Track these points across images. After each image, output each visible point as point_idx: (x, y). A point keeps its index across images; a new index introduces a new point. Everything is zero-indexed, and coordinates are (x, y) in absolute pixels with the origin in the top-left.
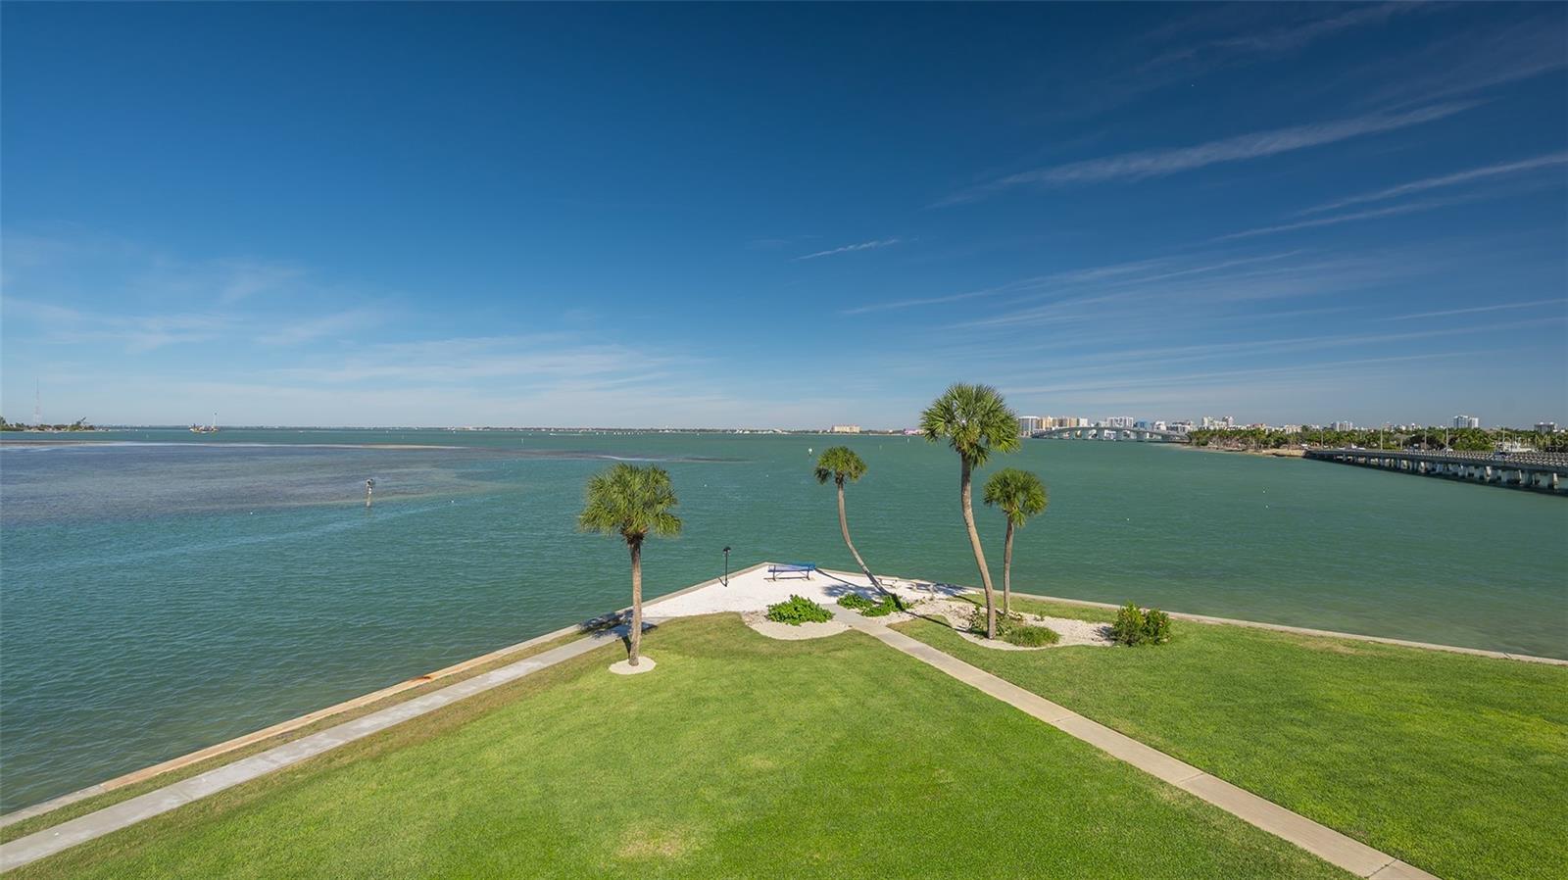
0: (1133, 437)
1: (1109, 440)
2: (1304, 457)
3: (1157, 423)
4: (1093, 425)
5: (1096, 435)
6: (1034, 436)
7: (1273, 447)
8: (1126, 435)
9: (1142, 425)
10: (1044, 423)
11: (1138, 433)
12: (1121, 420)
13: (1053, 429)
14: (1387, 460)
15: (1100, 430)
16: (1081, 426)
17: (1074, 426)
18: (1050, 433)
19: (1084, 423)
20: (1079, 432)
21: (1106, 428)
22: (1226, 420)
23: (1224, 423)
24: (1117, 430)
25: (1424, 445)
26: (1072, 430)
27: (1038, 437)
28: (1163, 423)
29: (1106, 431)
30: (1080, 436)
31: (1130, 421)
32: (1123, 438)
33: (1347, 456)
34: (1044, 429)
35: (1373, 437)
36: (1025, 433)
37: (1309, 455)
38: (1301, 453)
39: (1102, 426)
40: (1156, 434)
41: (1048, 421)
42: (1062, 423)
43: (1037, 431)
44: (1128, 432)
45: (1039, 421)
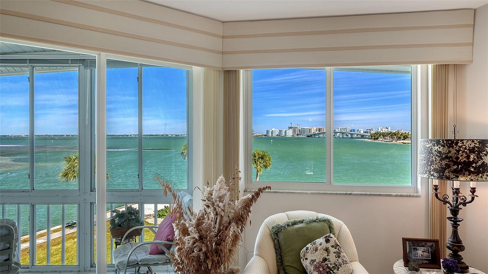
0: (350, 136)
3: (360, 130)
6: (308, 136)
7: (403, 140)
9: (354, 130)
11: (351, 134)
12: (345, 128)
13: (316, 133)
18: (315, 135)
21: (338, 132)
22: (387, 128)
23: (387, 130)
24: (343, 133)
26: (324, 133)
28: (362, 130)
29: (338, 134)
31: (349, 129)
32: (345, 136)
34: (312, 133)
36: (304, 135)
40: (359, 135)
41: (314, 129)
42: (320, 130)
43: (309, 134)
44: (348, 134)
45: (310, 129)
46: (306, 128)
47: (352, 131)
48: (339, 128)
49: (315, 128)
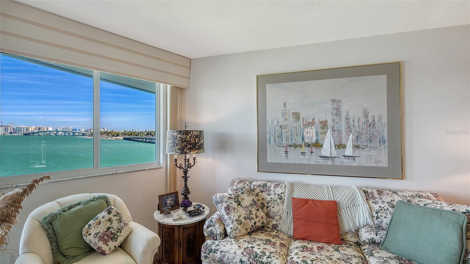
0: (72, 134)
1: (61, 135)
2: (123, 139)
3: (81, 129)
4: (54, 130)
5: (56, 134)
6: (24, 135)
7: (116, 137)
8: (69, 133)
9: (76, 130)
10: (30, 129)
11: (73, 133)
12: (67, 128)
13: (35, 131)
14: (141, 139)
15: (57, 131)
16: (49, 130)
17: (46, 130)
18: (34, 133)
19: (50, 129)
20: (48, 133)
21: (61, 131)
22: (103, 128)
23: (104, 130)
24: (65, 132)
25: (149, 135)
26: (45, 132)
27: (27, 135)
28: (83, 129)
29: (60, 133)
30: (49, 134)
31: (71, 128)
32: (67, 134)
33: (133, 138)
34: (30, 131)
35: (139, 133)
36: (20, 133)
37: (125, 139)
38: (122, 138)
39: (59, 130)
40: (81, 133)
41: (32, 128)
42: (39, 129)
43: (25, 132)
44: (70, 133)
45: (27, 128)
46: (23, 126)
47: (74, 130)
48: (61, 128)
49: (34, 127)
